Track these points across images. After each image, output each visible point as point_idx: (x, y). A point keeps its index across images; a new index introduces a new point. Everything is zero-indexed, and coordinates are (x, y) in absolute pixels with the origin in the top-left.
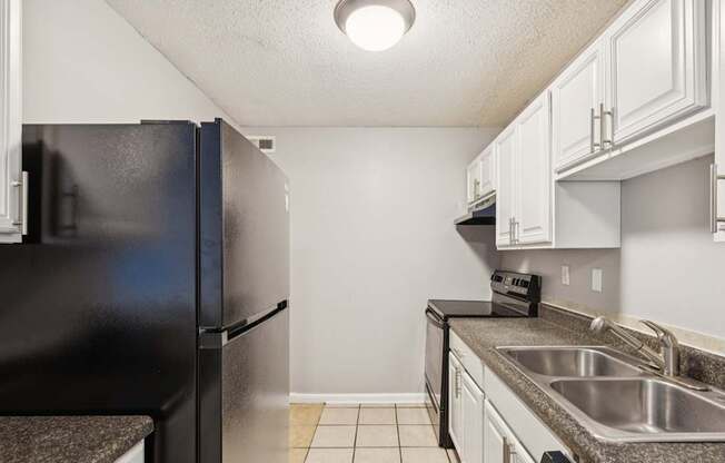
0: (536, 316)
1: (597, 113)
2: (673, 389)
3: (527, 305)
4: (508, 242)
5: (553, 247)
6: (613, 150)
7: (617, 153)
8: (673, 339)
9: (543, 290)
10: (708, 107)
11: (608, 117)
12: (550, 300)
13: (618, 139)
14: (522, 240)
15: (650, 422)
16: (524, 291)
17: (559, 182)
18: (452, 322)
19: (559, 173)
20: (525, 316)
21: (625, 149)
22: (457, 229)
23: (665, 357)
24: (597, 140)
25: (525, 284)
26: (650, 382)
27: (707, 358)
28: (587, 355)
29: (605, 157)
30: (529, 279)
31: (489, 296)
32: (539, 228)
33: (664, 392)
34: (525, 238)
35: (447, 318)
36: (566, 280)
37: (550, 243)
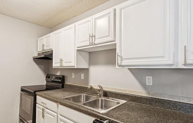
0: (64, 88)
1: (91, 35)
2: (104, 99)
3: (61, 85)
4: (59, 66)
5: (76, 68)
6: (94, 45)
7: (95, 46)
8: (103, 89)
9: (65, 80)
10: (115, 41)
11: (93, 37)
12: (68, 82)
13: (96, 43)
14: (64, 65)
15: (100, 108)
16: (60, 81)
17: (77, 50)
18: (37, 93)
19: (78, 48)
20: (60, 88)
21: (97, 46)
22: (34, 60)
23: (101, 93)
24: (91, 42)
25: (60, 78)
26: (100, 99)
27: (108, 92)
28: (83, 96)
29: (92, 46)
30: (61, 77)
31: (45, 83)
32: (71, 62)
33: (103, 101)
34: (65, 65)
35: (35, 92)
36: (73, 77)
37: (75, 67)
